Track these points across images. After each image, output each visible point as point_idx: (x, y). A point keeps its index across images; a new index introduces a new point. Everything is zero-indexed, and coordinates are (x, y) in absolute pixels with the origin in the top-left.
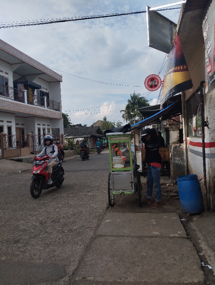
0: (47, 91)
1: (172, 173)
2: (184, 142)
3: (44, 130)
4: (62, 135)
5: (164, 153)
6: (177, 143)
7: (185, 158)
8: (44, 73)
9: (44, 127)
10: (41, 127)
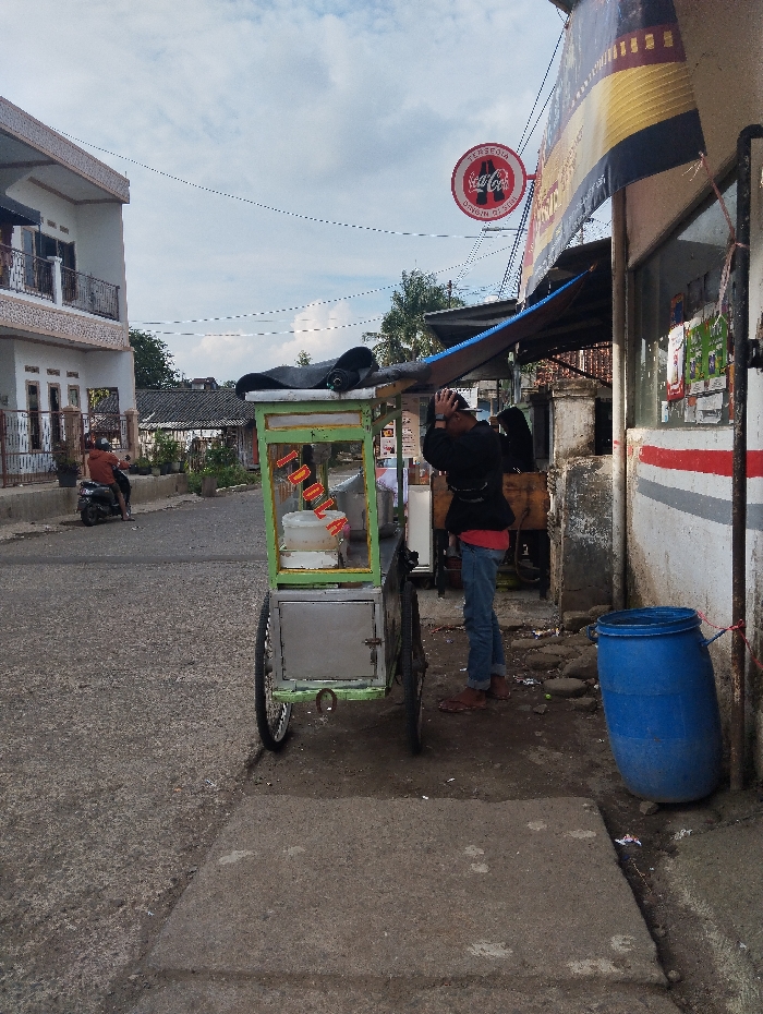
0: (67, 239)
1: (556, 582)
2: (616, 449)
3: (54, 391)
4: (129, 416)
5: (524, 495)
6: (585, 455)
7: (616, 520)
8: (52, 162)
9: (54, 379)
10: (44, 382)
